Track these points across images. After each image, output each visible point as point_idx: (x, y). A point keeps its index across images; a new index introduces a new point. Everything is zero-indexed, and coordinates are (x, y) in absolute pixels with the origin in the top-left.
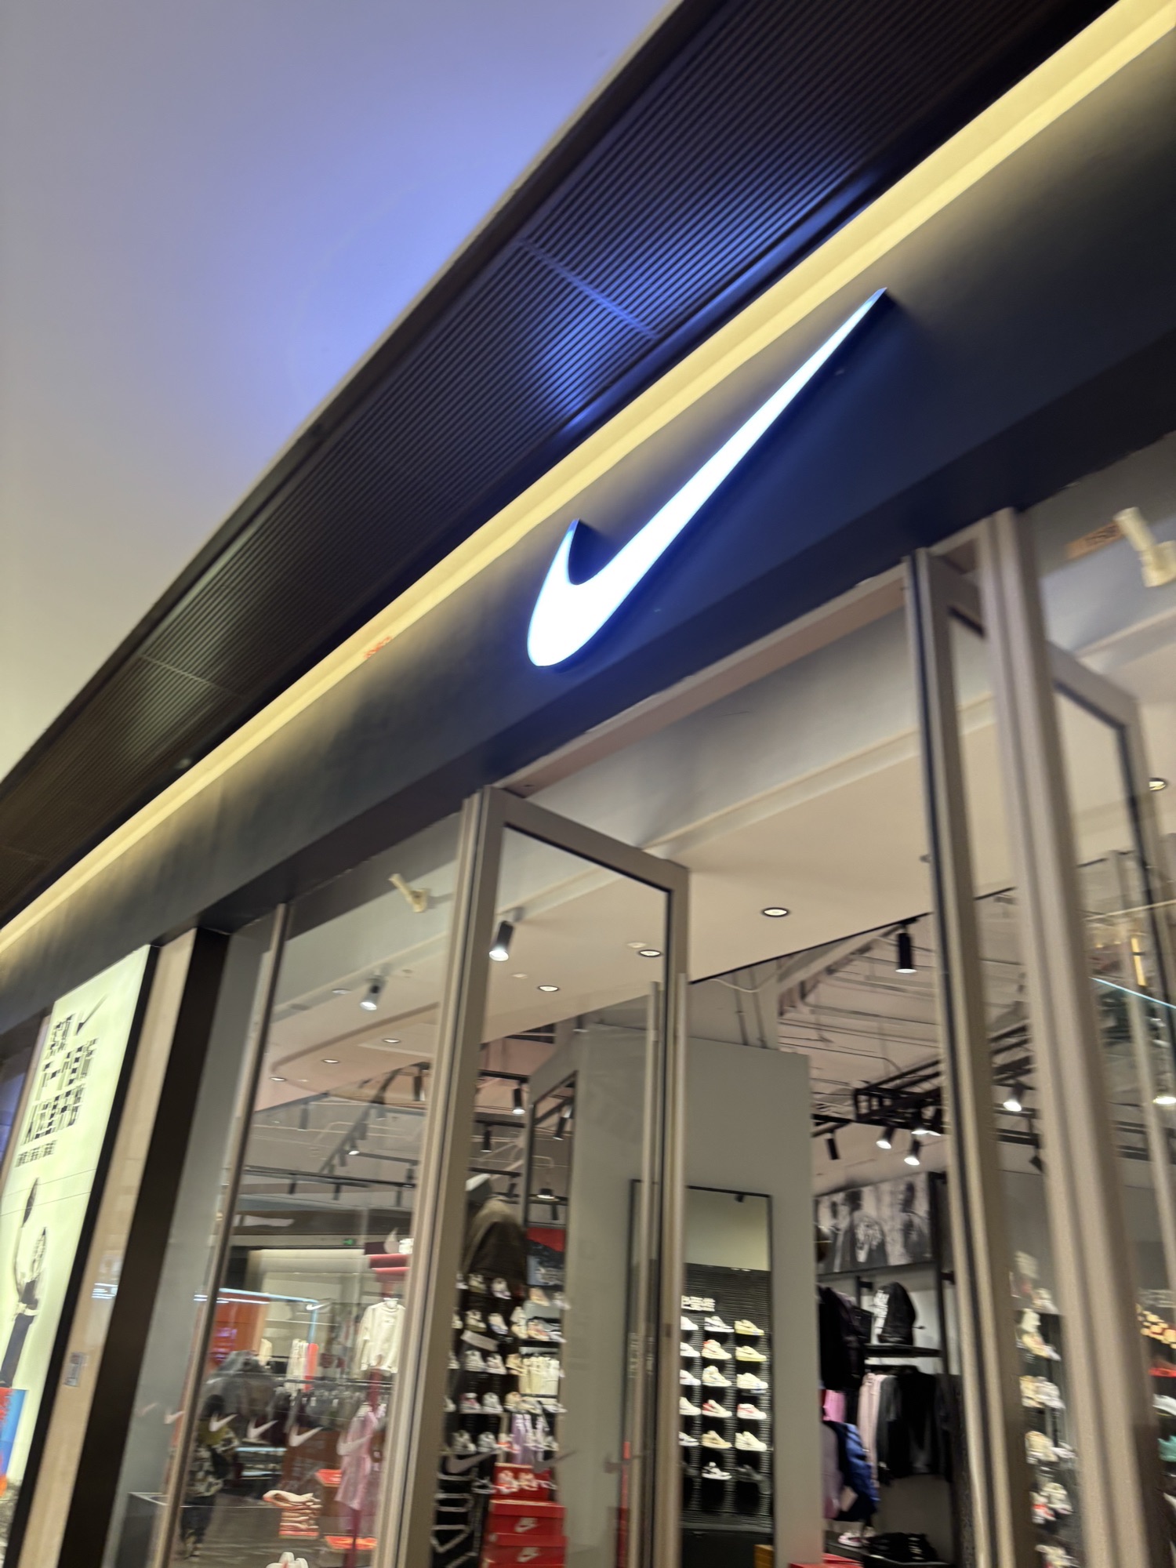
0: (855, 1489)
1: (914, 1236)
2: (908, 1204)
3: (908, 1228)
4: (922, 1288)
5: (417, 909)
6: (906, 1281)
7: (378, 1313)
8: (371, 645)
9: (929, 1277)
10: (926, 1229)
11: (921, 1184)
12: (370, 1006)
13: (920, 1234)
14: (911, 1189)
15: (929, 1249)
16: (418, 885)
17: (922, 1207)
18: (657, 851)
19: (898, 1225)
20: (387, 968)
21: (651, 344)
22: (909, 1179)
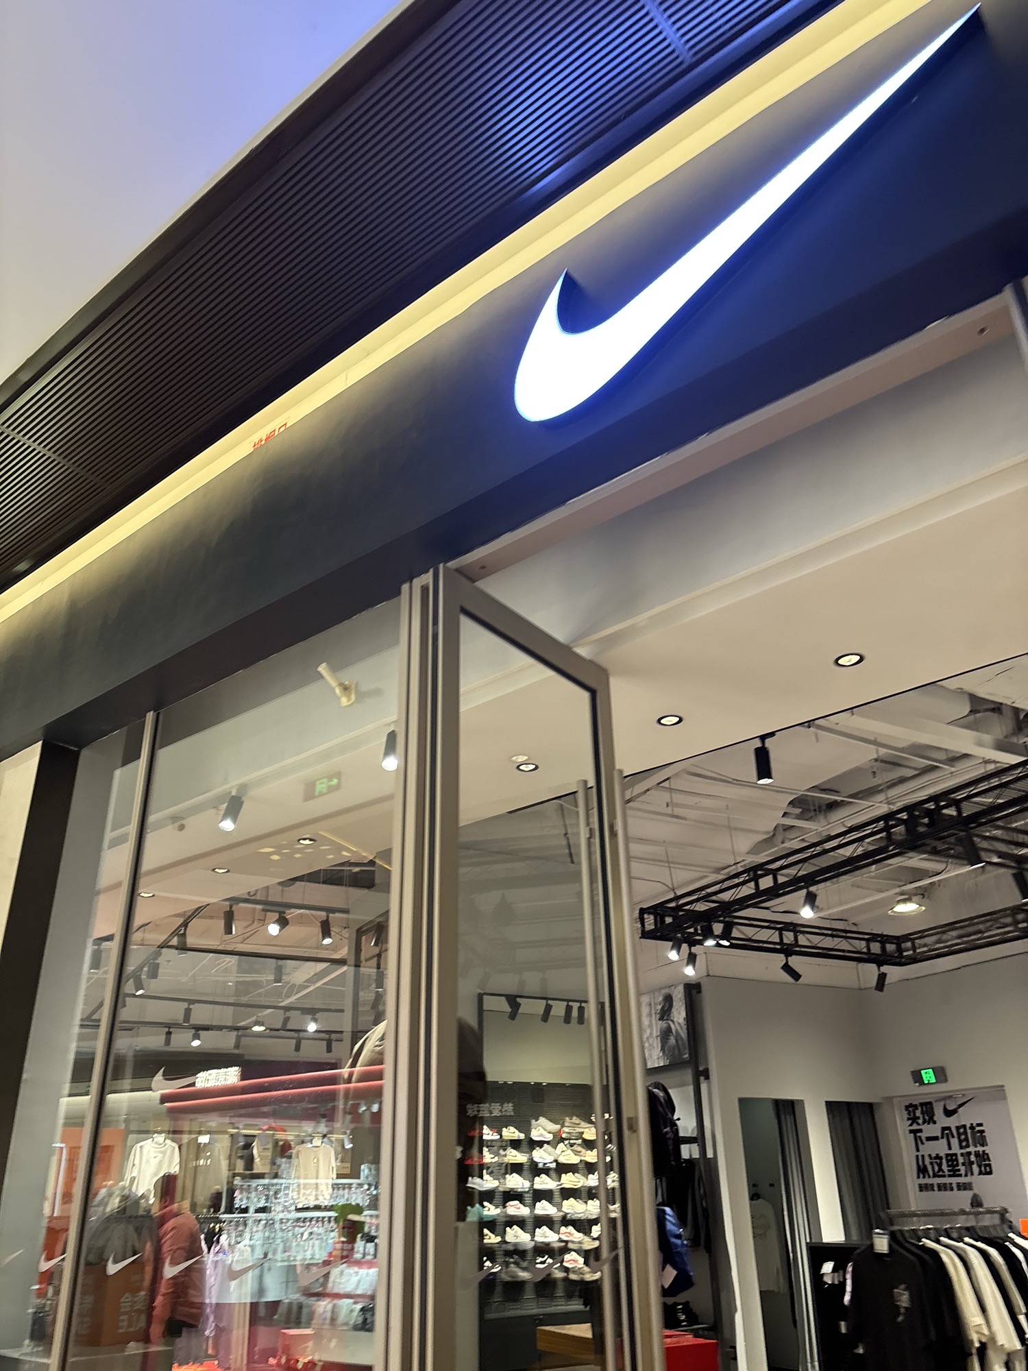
0: (675, 1267)
1: (672, 1041)
2: (665, 1013)
3: (666, 1034)
4: (682, 1085)
5: (344, 701)
6: (664, 1079)
7: (145, 1150)
8: (263, 434)
9: (688, 1075)
10: (684, 1034)
11: (679, 994)
12: (228, 825)
13: (678, 1037)
14: (668, 999)
15: (687, 1051)
16: (349, 676)
17: (679, 1014)
18: (583, 651)
19: (656, 1032)
20: (243, 788)
21: (684, 66)
22: (666, 991)
